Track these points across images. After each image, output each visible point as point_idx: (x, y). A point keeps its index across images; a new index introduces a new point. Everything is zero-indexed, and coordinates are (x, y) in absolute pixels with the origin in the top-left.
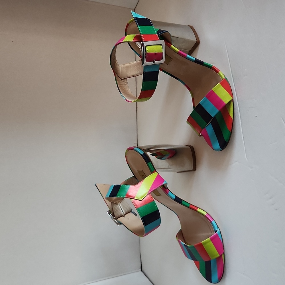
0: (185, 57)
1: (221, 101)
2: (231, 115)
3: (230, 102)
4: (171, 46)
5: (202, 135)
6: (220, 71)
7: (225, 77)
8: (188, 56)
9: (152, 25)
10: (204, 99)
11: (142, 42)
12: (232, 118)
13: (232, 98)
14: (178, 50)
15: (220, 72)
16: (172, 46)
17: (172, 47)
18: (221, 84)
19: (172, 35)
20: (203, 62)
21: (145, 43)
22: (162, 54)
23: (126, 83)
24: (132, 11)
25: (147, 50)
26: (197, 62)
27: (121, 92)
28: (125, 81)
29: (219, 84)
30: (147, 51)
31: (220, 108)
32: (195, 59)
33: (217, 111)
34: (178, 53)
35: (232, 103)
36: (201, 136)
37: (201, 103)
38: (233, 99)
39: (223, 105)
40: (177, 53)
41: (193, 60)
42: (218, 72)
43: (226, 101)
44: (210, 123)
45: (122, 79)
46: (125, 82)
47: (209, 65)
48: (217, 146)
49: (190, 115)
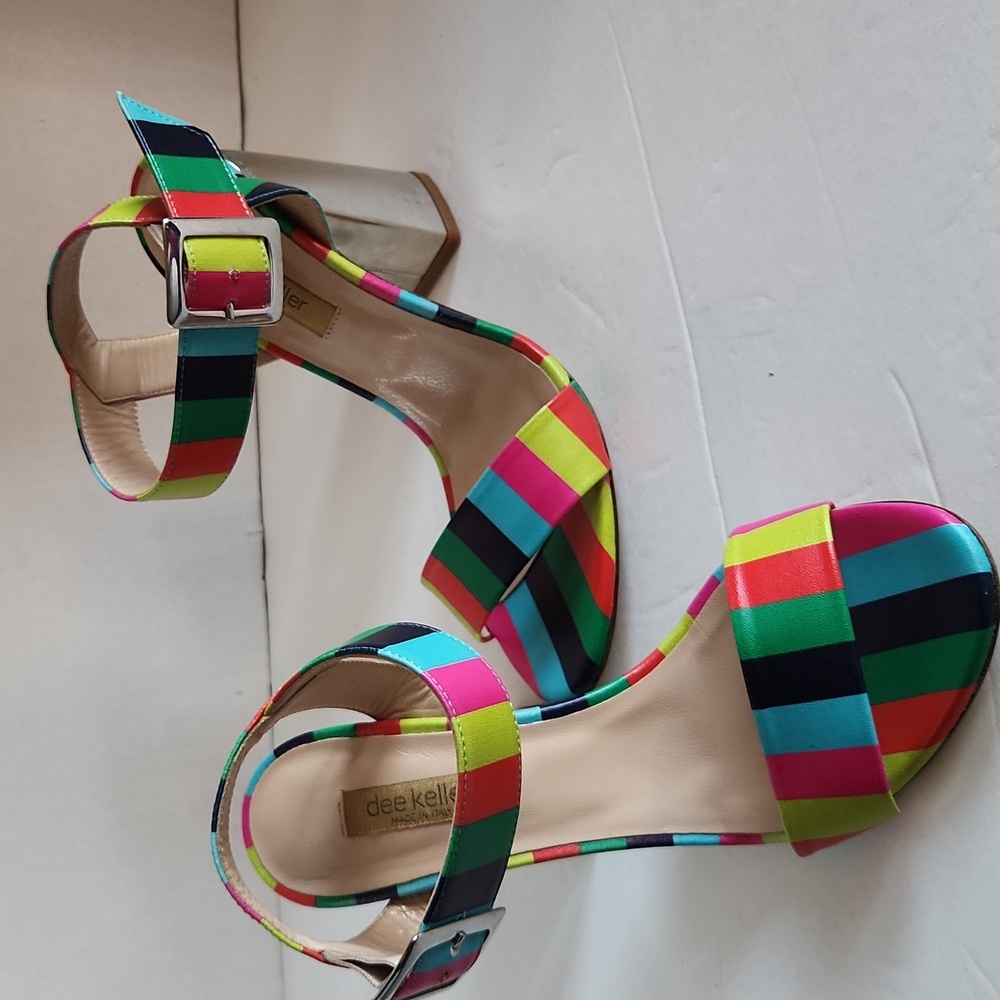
0: (392, 300)
1: (556, 484)
2: (607, 542)
3: (597, 488)
4: (325, 255)
5: (492, 636)
6: (547, 354)
7: (571, 380)
8: (406, 296)
9: (217, 157)
10: (484, 480)
11: (166, 221)
12: (613, 557)
13: (606, 471)
14: (360, 273)
15: (547, 359)
16: (333, 255)
17: (331, 261)
18: (557, 410)
19: (325, 206)
20: (475, 319)
21: (185, 227)
22: (269, 278)
23: (127, 422)
24: (120, 93)
25: (188, 258)
26: (449, 319)
27: (96, 460)
28: (125, 412)
29: (544, 413)
30: (191, 265)
31: (558, 515)
32: (436, 308)
33: (544, 528)
34: (363, 285)
35: (606, 490)
36: (485, 640)
37: (473, 495)
38: (610, 472)
39: (570, 501)
40: (357, 283)
41: (431, 312)
42: (538, 359)
43: (581, 483)
44: (520, 583)
45: (107, 404)
46: (126, 417)
47: (499, 330)
48: (556, 681)
49: (432, 553)
